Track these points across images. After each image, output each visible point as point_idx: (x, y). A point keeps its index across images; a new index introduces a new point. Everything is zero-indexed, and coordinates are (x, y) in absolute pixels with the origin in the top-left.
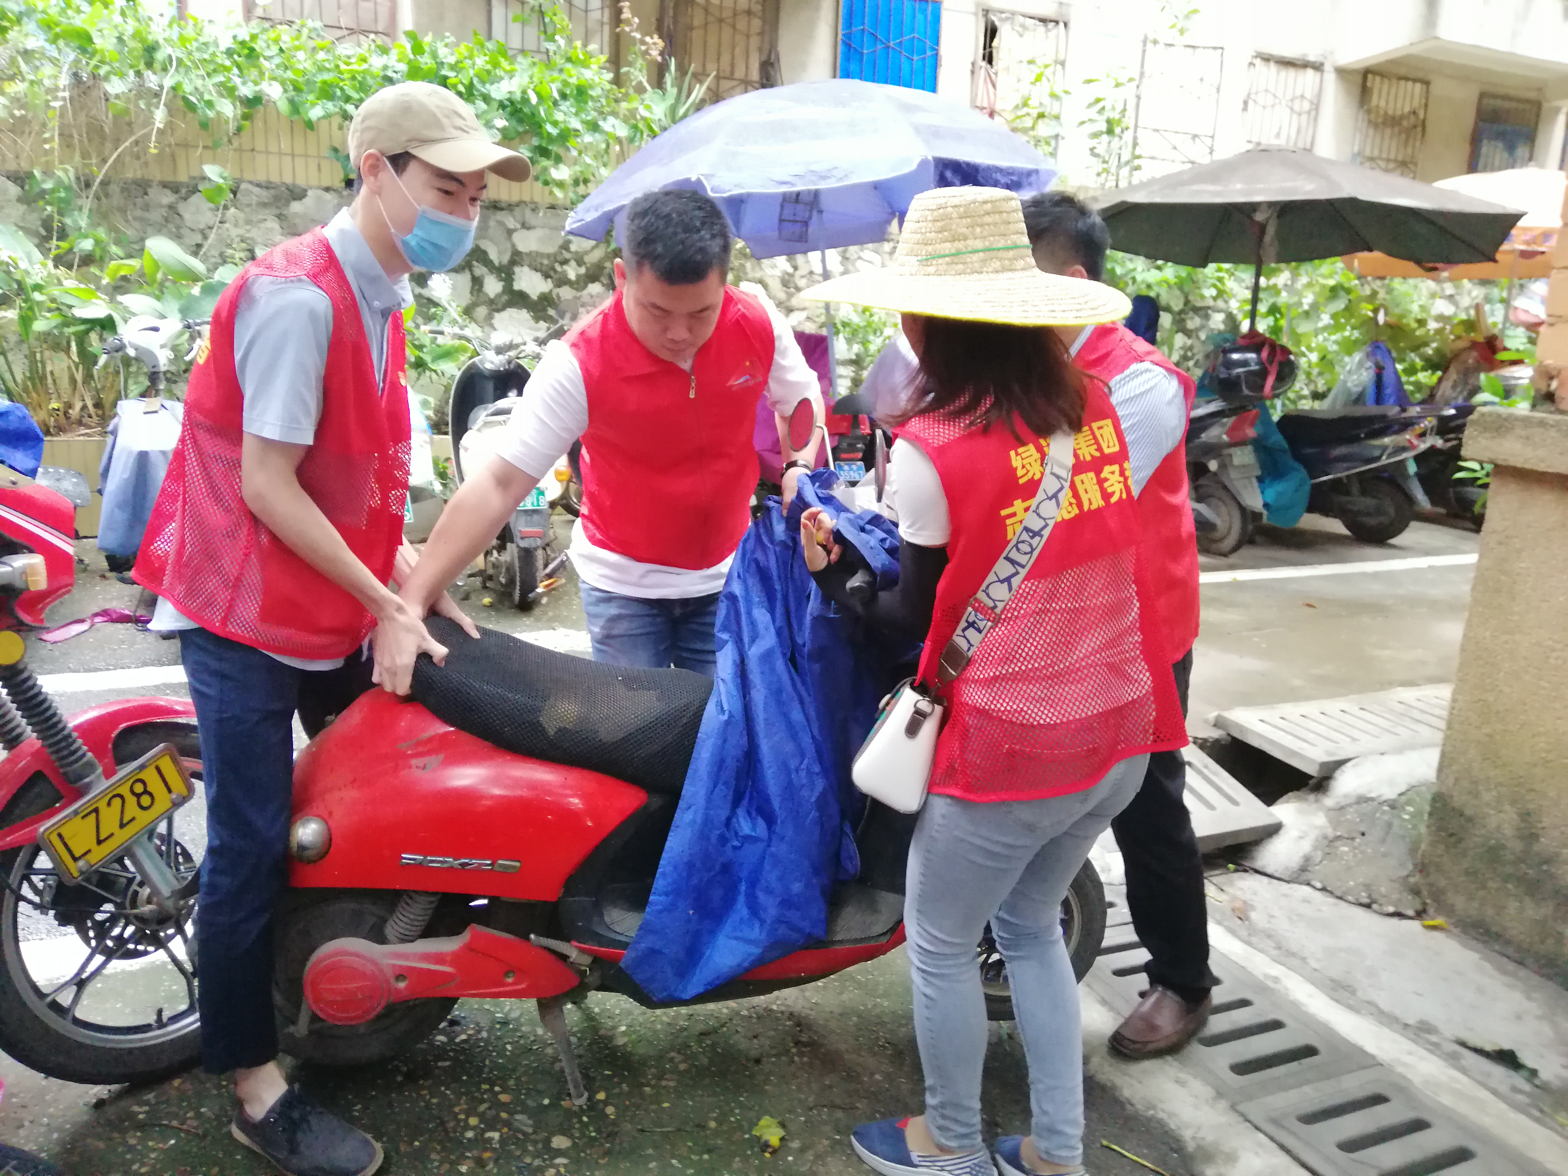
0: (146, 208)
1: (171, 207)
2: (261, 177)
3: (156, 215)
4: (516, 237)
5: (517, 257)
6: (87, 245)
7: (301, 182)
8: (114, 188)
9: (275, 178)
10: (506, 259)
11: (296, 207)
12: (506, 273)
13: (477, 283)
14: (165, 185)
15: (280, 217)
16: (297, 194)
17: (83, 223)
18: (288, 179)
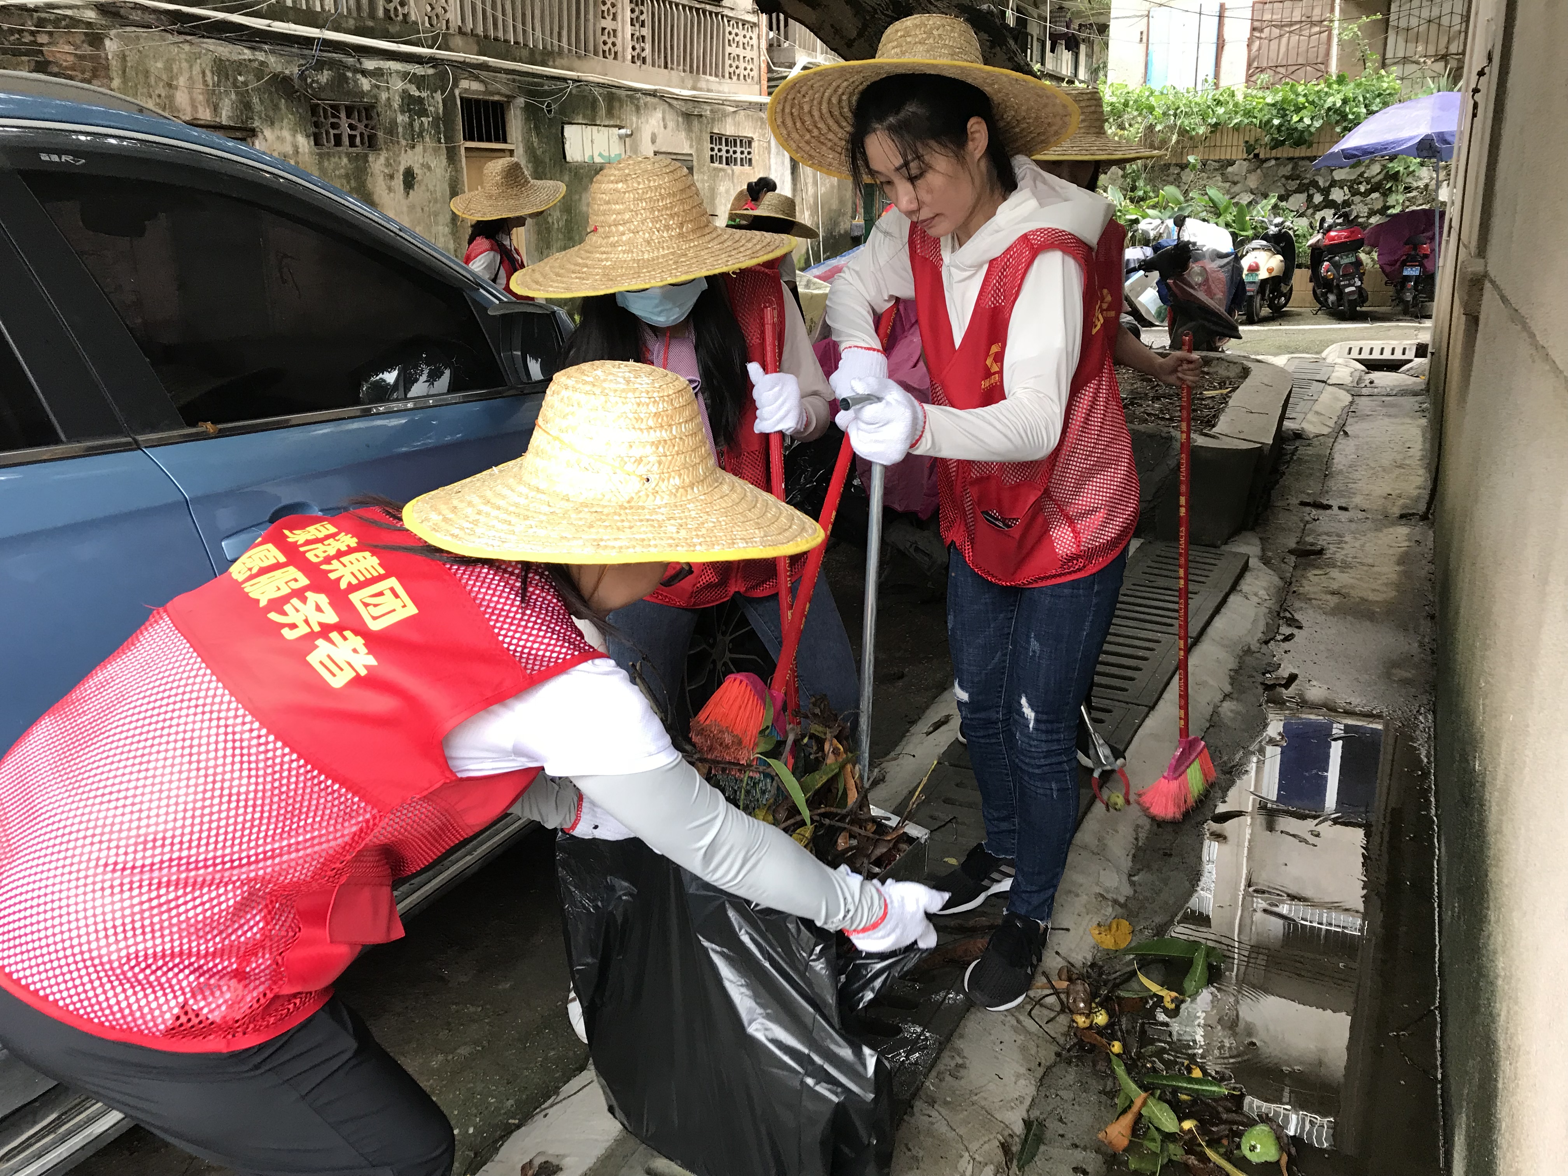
0: (1168, 176)
1: (1178, 174)
2: (1217, 158)
3: (1171, 179)
4: (1334, 173)
5: (1334, 183)
6: (1141, 193)
7: (1234, 158)
8: (1156, 168)
9: (1223, 157)
10: (1327, 184)
11: (1230, 169)
12: (1326, 192)
13: (1310, 197)
14: (1177, 165)
15: (1222, 174)
16: (1231, 163)
17: (1142, 184)
18: (1228, 157)
